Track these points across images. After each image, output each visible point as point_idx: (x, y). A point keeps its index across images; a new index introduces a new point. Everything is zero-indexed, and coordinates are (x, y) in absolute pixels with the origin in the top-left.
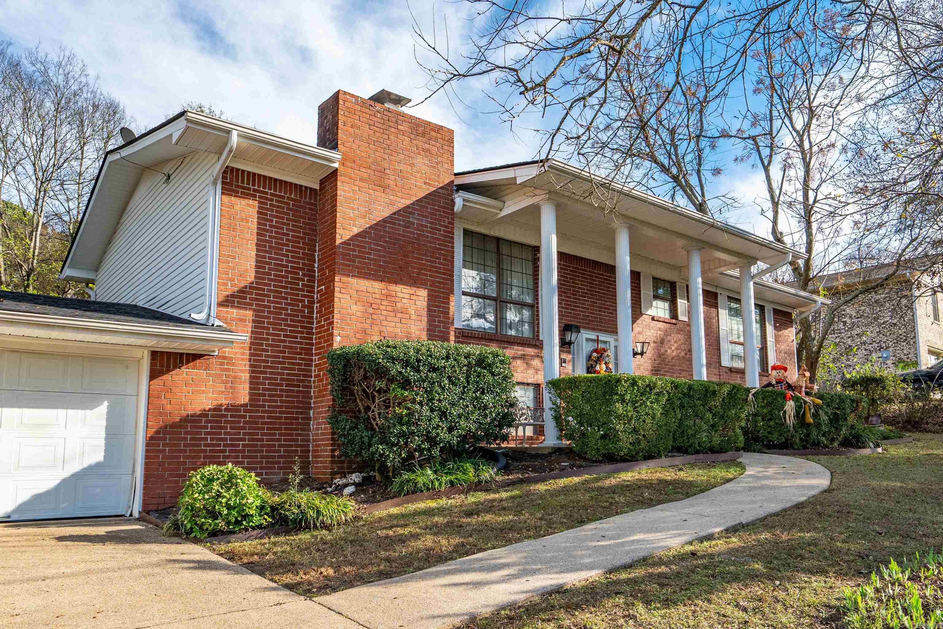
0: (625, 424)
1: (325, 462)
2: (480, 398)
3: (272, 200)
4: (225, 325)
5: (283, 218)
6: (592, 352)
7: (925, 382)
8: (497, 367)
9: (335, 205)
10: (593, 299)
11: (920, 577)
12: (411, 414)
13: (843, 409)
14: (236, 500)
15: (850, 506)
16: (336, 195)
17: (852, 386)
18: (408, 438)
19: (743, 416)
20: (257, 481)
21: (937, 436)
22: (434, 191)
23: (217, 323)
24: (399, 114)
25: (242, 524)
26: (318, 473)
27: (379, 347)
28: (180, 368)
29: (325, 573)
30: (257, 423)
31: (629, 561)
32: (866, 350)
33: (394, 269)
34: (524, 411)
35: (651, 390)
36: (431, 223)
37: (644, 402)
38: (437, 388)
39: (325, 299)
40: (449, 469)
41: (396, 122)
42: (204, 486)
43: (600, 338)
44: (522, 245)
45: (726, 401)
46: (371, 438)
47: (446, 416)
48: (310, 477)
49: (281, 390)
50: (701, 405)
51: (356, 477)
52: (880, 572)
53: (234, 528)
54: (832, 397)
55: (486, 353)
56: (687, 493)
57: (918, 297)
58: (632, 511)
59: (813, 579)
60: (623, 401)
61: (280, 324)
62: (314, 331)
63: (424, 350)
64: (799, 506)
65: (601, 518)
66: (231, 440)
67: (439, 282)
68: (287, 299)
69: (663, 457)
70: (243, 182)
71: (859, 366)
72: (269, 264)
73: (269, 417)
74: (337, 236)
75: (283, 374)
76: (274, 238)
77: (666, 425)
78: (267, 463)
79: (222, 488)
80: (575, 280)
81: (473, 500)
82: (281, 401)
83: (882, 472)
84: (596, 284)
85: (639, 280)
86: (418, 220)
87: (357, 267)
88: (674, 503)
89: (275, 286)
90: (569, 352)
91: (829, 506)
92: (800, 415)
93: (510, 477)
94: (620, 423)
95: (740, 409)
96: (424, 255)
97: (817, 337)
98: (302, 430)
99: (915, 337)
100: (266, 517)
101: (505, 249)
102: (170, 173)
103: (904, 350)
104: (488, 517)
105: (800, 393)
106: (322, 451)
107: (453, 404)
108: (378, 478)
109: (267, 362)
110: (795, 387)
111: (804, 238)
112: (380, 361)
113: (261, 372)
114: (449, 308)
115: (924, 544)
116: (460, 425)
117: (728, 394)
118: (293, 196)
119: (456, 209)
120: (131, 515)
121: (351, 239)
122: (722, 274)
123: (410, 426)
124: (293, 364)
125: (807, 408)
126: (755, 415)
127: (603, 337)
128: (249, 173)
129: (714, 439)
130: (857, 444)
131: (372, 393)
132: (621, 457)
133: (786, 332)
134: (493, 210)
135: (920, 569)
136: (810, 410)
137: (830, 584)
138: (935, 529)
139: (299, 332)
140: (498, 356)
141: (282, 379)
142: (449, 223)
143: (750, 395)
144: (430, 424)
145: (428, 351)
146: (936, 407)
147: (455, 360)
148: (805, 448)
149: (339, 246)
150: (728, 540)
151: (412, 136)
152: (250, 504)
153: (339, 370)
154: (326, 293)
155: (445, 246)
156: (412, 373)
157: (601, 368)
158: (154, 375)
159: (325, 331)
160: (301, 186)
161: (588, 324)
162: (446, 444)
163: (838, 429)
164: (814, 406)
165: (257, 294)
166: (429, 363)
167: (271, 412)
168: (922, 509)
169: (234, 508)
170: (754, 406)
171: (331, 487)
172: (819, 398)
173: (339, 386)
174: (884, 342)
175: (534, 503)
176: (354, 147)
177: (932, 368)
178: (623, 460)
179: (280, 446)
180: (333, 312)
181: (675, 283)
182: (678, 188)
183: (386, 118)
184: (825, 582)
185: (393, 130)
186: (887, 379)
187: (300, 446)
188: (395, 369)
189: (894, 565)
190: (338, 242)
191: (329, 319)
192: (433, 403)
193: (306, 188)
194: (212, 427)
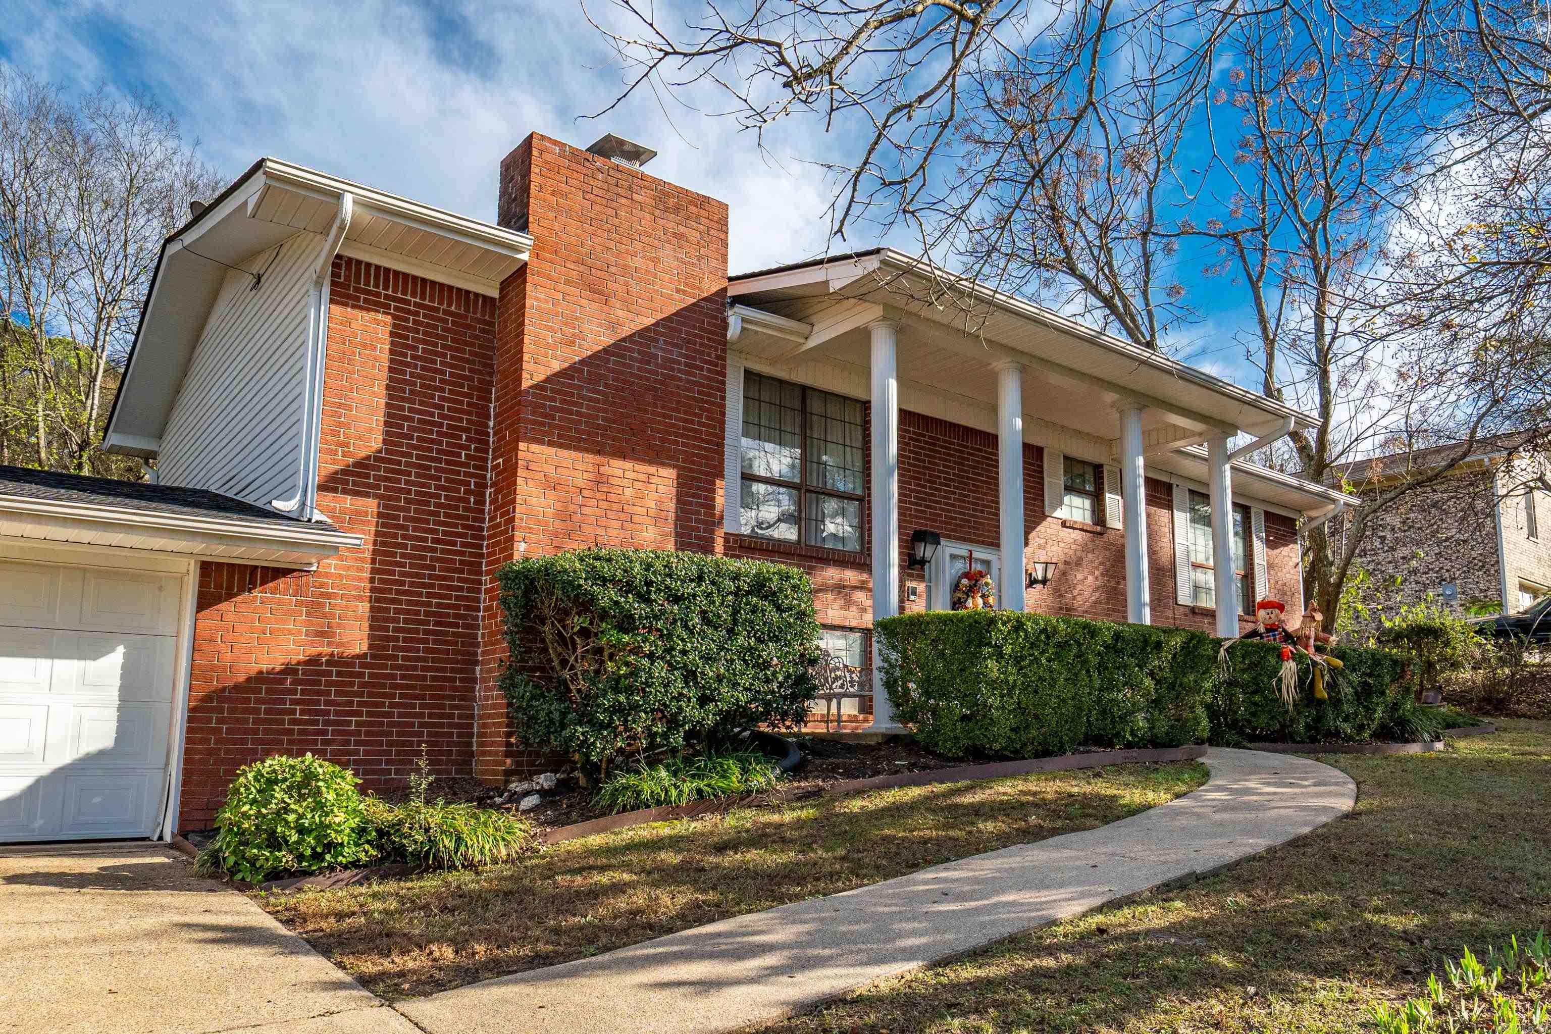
0: (1002, 696)
1: (496, 754)
2: (756, 649)
3: (417, 314)
4: (329, 521)
5: (435, 345)
6: (960, 578)
7: (1516, 635)
8: (786, 597)
9: (522, 324)
10: (963, 489)
11: (1519, 984)
12: (634, 673)
13: (1379, 676)
14: (313, 817)
15: (1388, 843)
16: (524, 306)
17: (1395, 640)
18: (629, 714)
19: (1208, 685)
20: (356, 785)
21: (1534, 724)
22: (693, 304)
23: (317, 516)
24: (634, 175)
25: (323, 860)
26: (483, 773)
27: (582, 560)
28: (250, 591)
29: (437, 954)
30: (383, 686)
31: (983, 941)
32: (1417, 583)
33: (622, 431)
34: (838, 673)
35: (1048, 638)
36: (687, 357)
37: (1036, 658)
38: (679, 630)
39: (504, 480)
40: (698, 768)
41: (630, 188)
42: (259, 791)
43: (975, 555)
44: (845, 398)
45: (1180, 659)
46: (564, 714)
47: (696, 677)
48: (472, 778)
49: (427, 632)
50: (1137, 665)
51: (545, 780)
52: (1444, 971)
53: (310, 866)
54: (1360, 655)
55: (768, 572)
56: (1105, 817)
57: (1503, 497)
58: (1005, 847)
59: (1319, 983)
60: (1000, 656)
61: (427, 522)
62: (485, 533)
63: (658, 566)
64: (1298, 843)
65: (948, 860)
66: (336, 713)
67: (697, 455)
68: (439, 479)
69: (1069, 754)
70: (367, 283)
71: (1406, 608)
72: (411, 419)
73: (403, 677)
74: (525, 375)
75: (429, 604)
76: (420, 377)
77: (1073, 699)
78: (398, 753)
79: (291, 797)
80: (935, 458)
81: (733, 823)
82: (427, 650)
83: (1445, 783)
84: (969, 466)
85: (1042, 461)
86: (664, 350)
87: (558, 427)
88: (1080, 835)
89: (418, 457)
90: (921, 578)
91: (1351, 843)
92: (1305, 684)
93: (803, 784)
94: (994, 695)
95: (1204, 673)
96: (673, 410)
97: (1337, 562)
98: (463, 699)
99: (1498, 562)
100: (367, 847)
101: (815, 406)
102: (261, 272)
103: (1478, 582)
104: (753, 855)
105: (1306, 649)
106: (492, 735)
107: (708, 658)
108: (582, 782)
109: (403, 583)
110: (1298, 638)
111: (1317, 399)
112: (582, 582)
113: (393, 601)
114: (713, 499)
115: (1523, 916)
116: (719, 694)
117: (1182, 648)
118: (453, 308)
119: (729, 334)
120: (161, 838)
121: (547, 380)
122: (1178, 452)
123: (632, 694)
124: (449, 588)
125: (1318, 673)
126: (1231, 684)
127: (980, 553)
128: (378, 268)
129: (1158, 724)
130: (1403, 734)
131: (571, 637)
132: (996, 752)
133: (1285, 551)
134: (793, 338)
135: (1519, 967)
136: (1323, 676)
137: (1349, 994)
138: (1542, 889)
139: (459, 535)
140: (788, 578)
141: (427, 614)
142: (718, 357)
143: (1222, 650)
144: (666, 692)
145: (665, 566)
146: (1533, 675)
147: (713, 583)
148: (1313, 740)
149: (527, 391)
150: (1167, 905)
151: (657, 213)
152: (339, 825)
153: (516, 598)
154: (505, 469)
155: (709, 395)
156: (636, 605)
157: (976, 604)
158: (205, 602)
159: (501, 533)
160: (468, 292)
161: (954, 531)
162: (694, 726)
163: (1370, 711)
164: (1329, 669)
165: (387, 470)
166: (667, 587)
167: (407, 668)
168: (1516, 852)
169: (309, 831)
170: (1228, 669)
171: (501, 796)
172: (1338, 658)
173: (516, 625)
174: (1448, 571)
175: (836, 830)
176: (556, 228)
177: (1525, 612)
178: (1000, 757)
179: (421, 725)
180: (514, 501)
181: (1101, 466)
182: (1112, 318)
183: (612, 181)
184: (1341, 989)
185: (623, 201)
186: (1453, 629)
187: (458, 726)
188: (607, 596)
189: (1470, 961)
190: (526, 384)
191: (508, 512)
192: (673, 657)
193: (477, 295)
194: (303, 692)
